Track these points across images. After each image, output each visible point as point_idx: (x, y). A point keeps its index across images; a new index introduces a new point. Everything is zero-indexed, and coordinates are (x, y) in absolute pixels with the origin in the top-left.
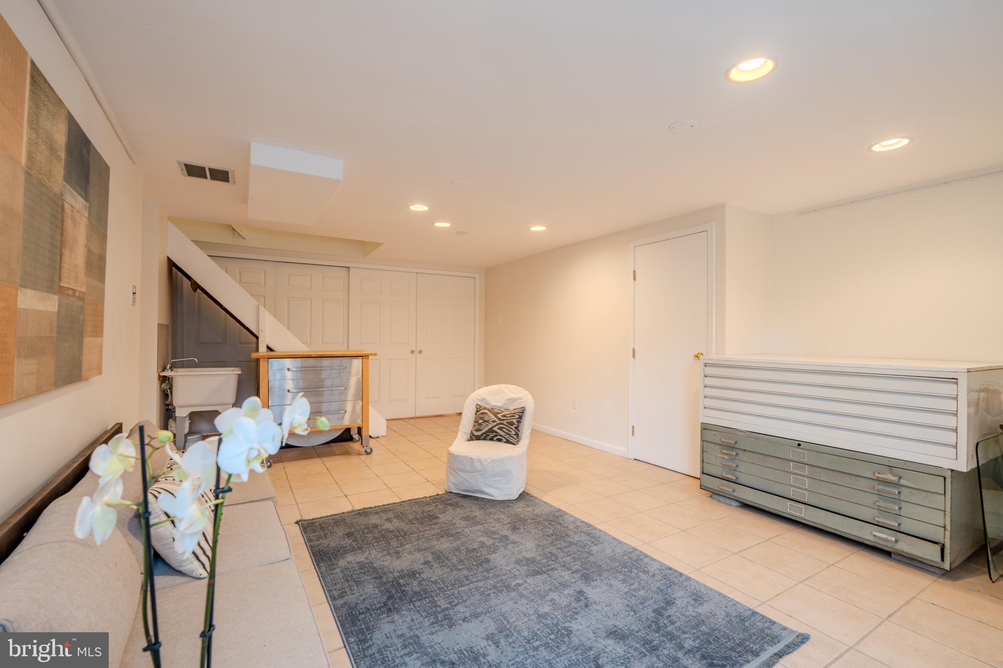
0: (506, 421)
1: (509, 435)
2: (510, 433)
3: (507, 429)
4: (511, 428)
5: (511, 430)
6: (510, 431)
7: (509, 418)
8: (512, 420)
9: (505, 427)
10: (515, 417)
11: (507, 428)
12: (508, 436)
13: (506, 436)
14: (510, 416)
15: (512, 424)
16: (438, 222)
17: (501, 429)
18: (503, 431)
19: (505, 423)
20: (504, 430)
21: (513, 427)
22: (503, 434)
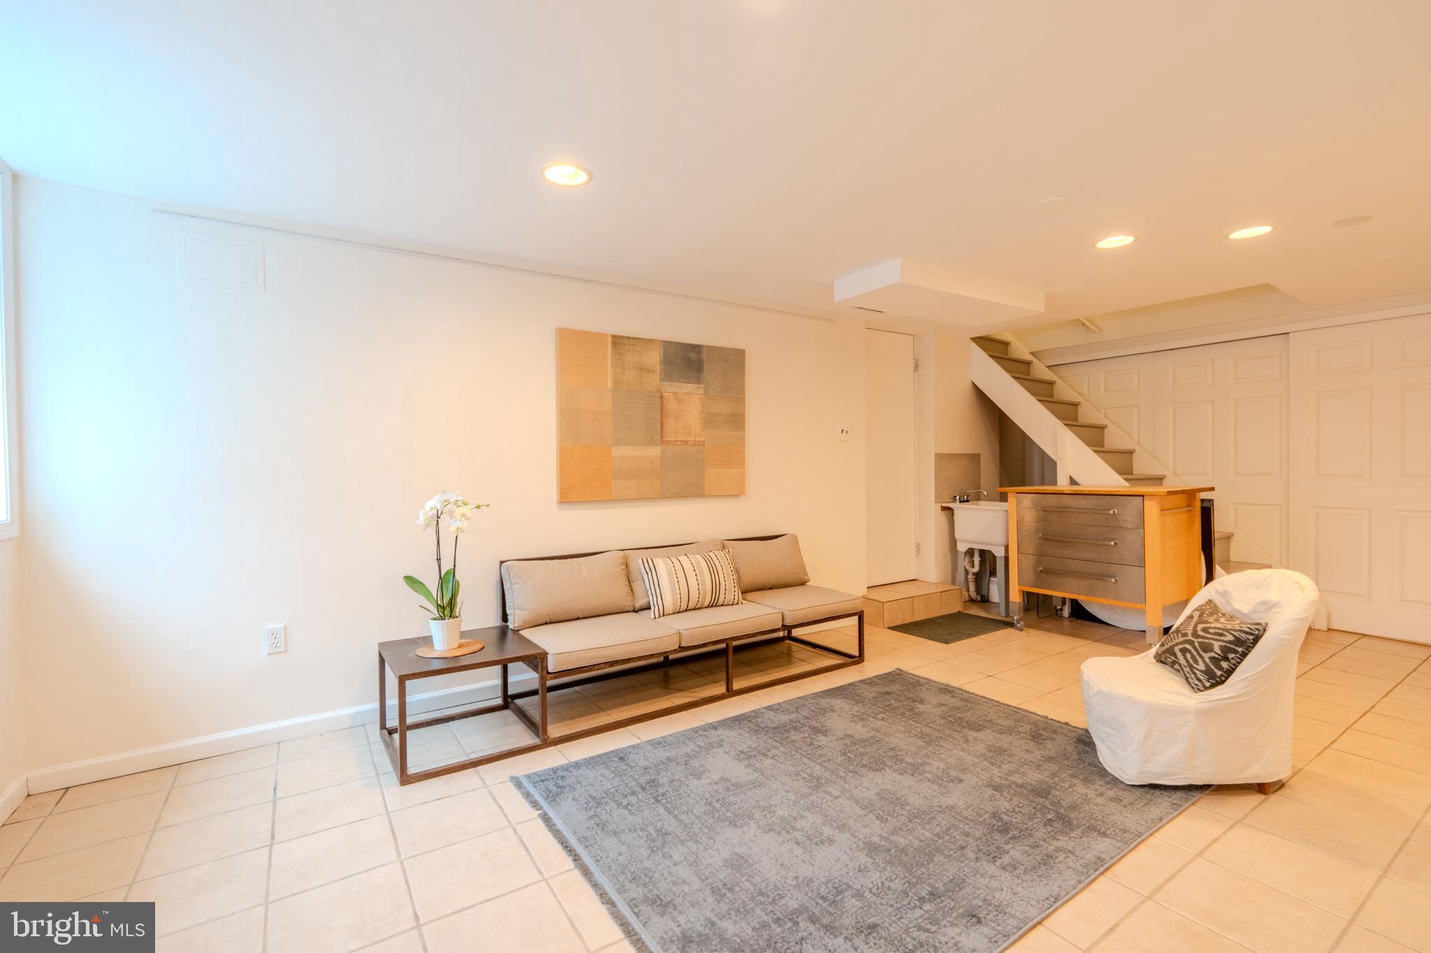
0: (1200, 640)
1: (1191, 667)
2: (1194, 665)
3: (1193, 656)
4: (1201, 656)
5: (1199, 659)
6: (1196, 662)
7: (1211, 636)
8: (1212, 642)
9: (1193, 650)
10: (1222, 638)
11: (1195, 653)
12: (1188, 669)
13: (1184, 668)
14: (1214, 634)
15: (1207, 648)
16: (1233, 232)
17: (1184, 651)
18: (1186, 658)
19: (1197, 644)
20: (1188, 655)
21: (1206, 656)
22: (1183, 662)
